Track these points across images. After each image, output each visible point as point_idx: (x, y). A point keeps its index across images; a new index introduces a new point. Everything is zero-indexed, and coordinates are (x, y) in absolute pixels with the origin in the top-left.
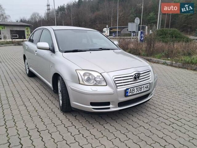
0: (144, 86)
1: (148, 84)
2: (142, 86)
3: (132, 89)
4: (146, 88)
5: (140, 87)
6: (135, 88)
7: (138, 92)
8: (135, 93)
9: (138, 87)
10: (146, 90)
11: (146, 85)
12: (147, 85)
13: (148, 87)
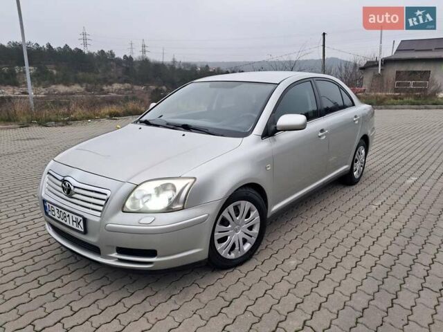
0: (71, 215)
1: (80, 218)
2: (67, 213)
3: (51, 205)
4: (74, 223)
5: (63, 211)
6: (55, 207)
7: (60, 220)
8: (56, 217)
9: (60, 210)
10: (75, 227)
11: (75, 216)
12: (77, 217)
13: (79, 224)
